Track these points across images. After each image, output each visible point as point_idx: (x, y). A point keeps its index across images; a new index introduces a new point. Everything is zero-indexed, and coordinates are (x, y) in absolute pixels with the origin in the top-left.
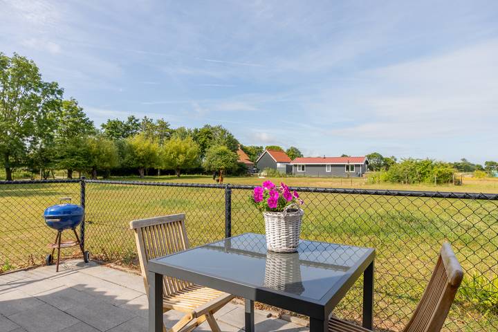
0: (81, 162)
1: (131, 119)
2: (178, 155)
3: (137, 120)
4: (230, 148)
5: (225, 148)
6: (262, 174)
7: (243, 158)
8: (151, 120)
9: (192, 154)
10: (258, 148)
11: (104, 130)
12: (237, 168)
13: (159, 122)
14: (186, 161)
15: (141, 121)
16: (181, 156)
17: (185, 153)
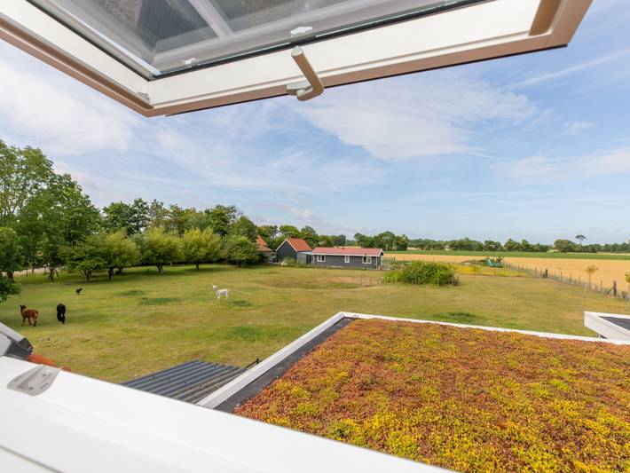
0: (102, 264)
1: (137, 203)
2: (198, 247)
3: (145, 204)
4: (250, 237)
5: (244, 238)
6: (282, 263)
7: (261, 245)
8: (162, 204)
9: (214, 246)
10: (271, 227)
11: (105, 215)
12: (258, 258)
13: (172, 207)
14: (208, 254)
15: (150, 205)
16: (202, 249)
17: (207, 246)
